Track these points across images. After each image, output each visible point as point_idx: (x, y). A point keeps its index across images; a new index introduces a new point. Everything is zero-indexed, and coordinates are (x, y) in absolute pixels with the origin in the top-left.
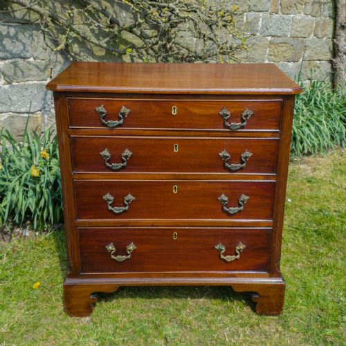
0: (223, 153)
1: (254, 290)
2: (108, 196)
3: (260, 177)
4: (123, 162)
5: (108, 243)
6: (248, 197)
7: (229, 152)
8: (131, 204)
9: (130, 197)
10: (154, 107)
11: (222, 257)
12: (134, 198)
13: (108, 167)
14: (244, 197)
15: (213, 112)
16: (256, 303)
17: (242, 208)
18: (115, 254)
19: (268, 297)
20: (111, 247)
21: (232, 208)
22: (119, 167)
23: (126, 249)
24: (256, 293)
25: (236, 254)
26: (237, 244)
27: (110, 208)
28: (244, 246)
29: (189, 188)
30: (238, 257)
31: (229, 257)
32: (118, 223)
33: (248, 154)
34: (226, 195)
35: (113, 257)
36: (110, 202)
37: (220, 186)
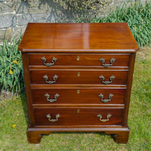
0: (101, 76)
1: (115, 133)
2: (47, 95)
3: (119, 87)
4: (54, 80)
5: (47, 114)
6: (113, 95)
7: (104, 76)
8: (58, 98)
9: (57, 95)
10: (68, 57)
11: (100, 120)
12: (59, 95)
13: (47, 83)
14: (111, 95)
15: (96, 59)
16: (116, 138)
17: (110, 100)
18: (51, 119)
19: (122, 136)
20: (48, 116)
21: (105, 100)
22: (52, 83)
23: (56, 116)
24: (116, 134)
25: (107, 119)
26: (107, 114)
27: (48, 100)
28: (111, 115)
29: (85, 91)
30: (108, 120)
31: (104, 120)
32: (51, 106)
33: (113, 77)
34: (102, 94)
35: (49, 120)
36: (48, 97)
37: (100, 90)
